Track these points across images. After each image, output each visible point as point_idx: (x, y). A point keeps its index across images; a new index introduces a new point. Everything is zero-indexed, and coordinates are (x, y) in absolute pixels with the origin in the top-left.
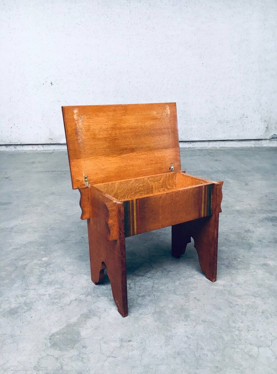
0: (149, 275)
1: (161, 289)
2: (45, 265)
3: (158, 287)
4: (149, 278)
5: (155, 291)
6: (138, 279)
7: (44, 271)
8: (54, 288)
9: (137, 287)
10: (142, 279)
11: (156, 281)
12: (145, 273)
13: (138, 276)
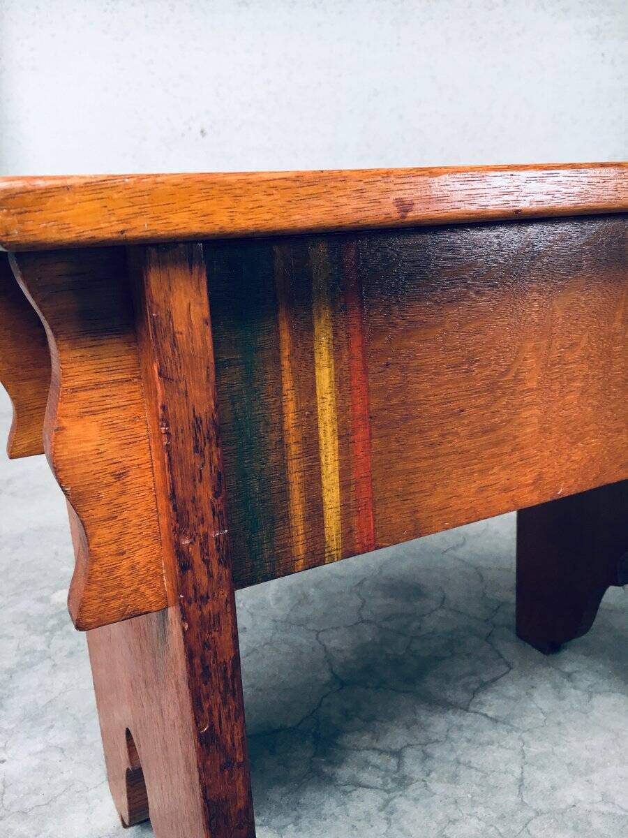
0: (492, 703)
1: (570, 801)
2: (53, 622)
3: (554, 788)
4: (495, 720)
5: (538, 813)
6: (439, 723)
7: (35, 651)
8: (40, 747)
9: (439, 780)
10: (460, 728)
11: (535, 749)
12: (475, 692)
13: (443, 705)
